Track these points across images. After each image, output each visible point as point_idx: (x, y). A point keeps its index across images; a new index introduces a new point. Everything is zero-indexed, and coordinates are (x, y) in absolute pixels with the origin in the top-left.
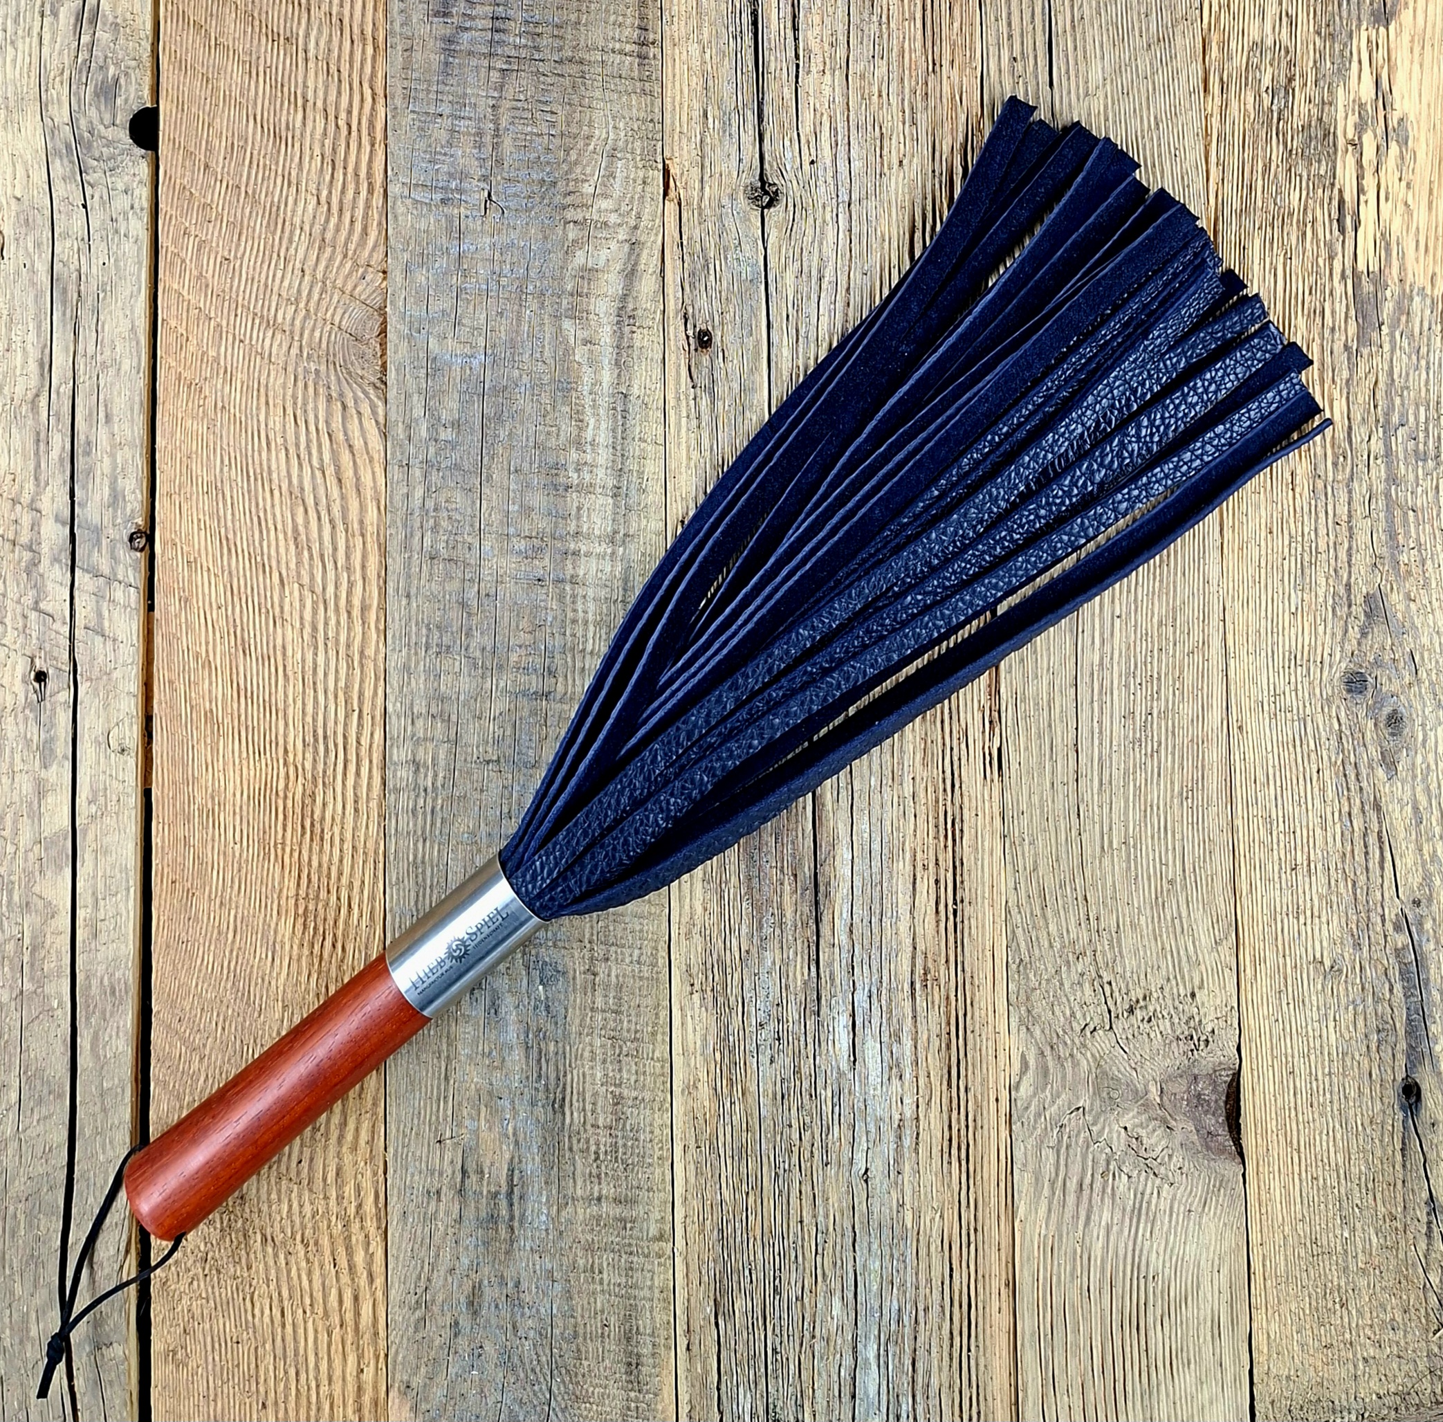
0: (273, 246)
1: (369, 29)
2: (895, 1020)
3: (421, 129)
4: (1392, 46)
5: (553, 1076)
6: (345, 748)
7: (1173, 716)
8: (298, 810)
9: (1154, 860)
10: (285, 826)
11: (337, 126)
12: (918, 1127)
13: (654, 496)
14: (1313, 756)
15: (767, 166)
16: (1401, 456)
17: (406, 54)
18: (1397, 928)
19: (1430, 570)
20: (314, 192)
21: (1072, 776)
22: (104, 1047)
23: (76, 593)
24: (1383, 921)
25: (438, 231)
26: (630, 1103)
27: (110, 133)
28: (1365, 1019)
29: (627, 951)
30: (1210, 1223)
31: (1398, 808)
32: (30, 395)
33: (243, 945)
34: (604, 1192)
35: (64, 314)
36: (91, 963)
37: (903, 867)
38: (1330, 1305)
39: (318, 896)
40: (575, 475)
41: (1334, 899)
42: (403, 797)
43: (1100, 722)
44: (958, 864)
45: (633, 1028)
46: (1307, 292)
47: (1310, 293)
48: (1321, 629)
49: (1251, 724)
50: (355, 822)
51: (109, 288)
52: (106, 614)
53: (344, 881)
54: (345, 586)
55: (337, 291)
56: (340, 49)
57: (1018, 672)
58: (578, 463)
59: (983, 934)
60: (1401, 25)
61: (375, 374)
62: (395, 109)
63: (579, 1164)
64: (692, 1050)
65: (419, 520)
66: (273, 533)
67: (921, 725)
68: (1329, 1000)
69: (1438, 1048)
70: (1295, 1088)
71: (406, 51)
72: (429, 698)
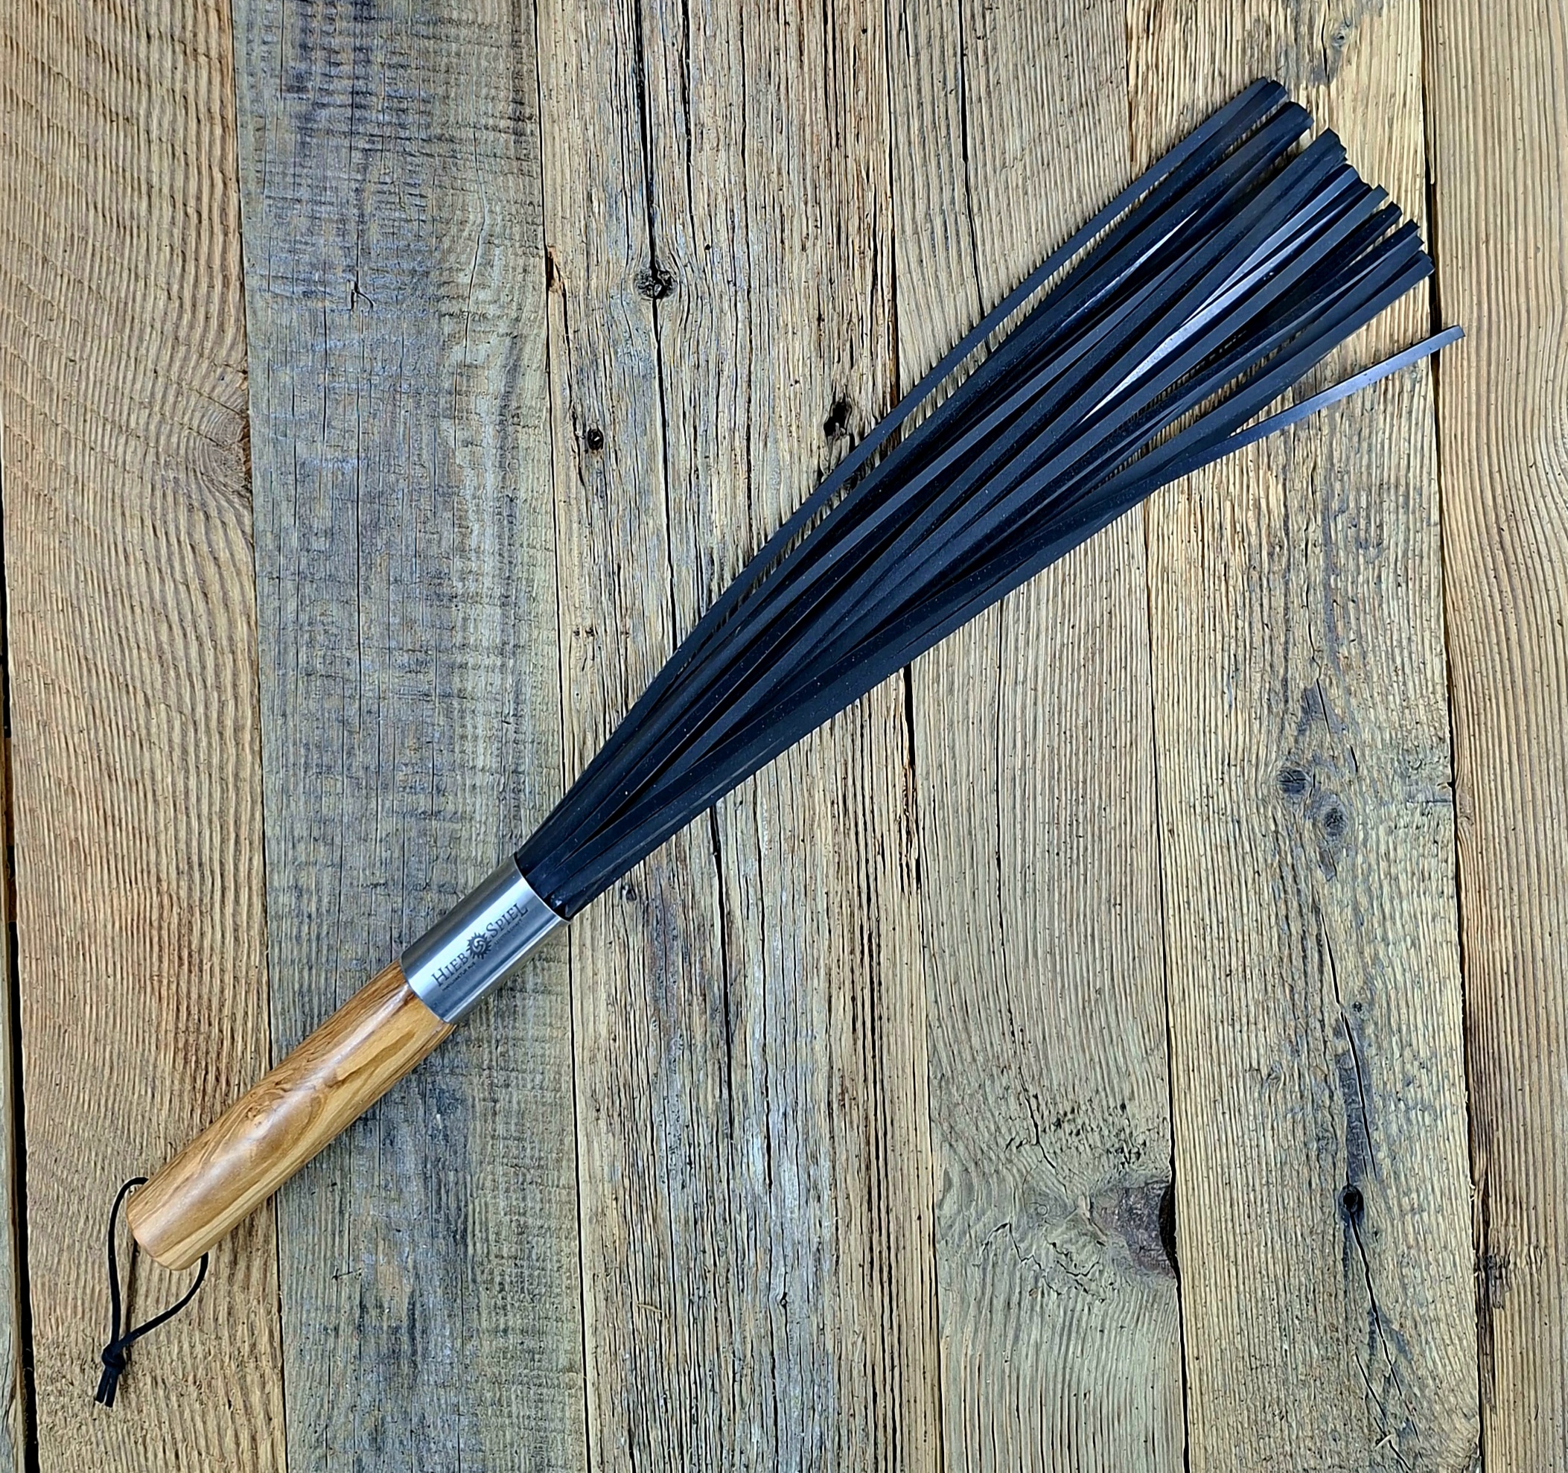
0: (121, 346)
1: (216, 108)
2: (811, 1141)
3: (278, 216)
4: (1334, 105)
5: (453, 1206)
6: (222, 875)
7: (1100, 821)
8: (174, 941)
9: (1081, 970)
10: (160, 958)
11: (186, 214)
12: (837, 1250)
13: (545, 606)
15: (658, 252)
16: (1341, 544)
17: (260, 133)
18: (1337, 1033)
19: (1372, 661)
20: (164, 286)
21: (994, 885)
24: (1323, 1026)
25: (302, 327)
26: (536, 1232)
28: (1304, 1127)
29: (529, 1078)
30: (1144, 1338)
31: (1337, 910)
33: (120, 1082)
34: (510, 1324)
37: (819, 983)
38: (1269, 1418)
39: (198, 1029)
40: (460, 584)
41: (1271, 1004)
42: (285, 925)
43: (1023, 829)
44: (875, 981)
45: (537, 1155)
48: (1256, 727)
49: (1182, 827)
50: (236, 951)
53: (226, 1011)
54: (215, 706)
55: (194, 393)
56: (186, 129)
57: (935, 778)
58: (462, 572)
59: (903, 1052)
60: (1343, 81)
61: (238, 482)
62: (249, 194)
63: (483, 1294)
64: (599, 1176)
65: (292, 635)
66: (135, 651)
67: (834, 838)
68: (1267, 1109)
69: (1381, 1155)
70: (1231, 1199)
71: (258, 130)
72: (310, 821)
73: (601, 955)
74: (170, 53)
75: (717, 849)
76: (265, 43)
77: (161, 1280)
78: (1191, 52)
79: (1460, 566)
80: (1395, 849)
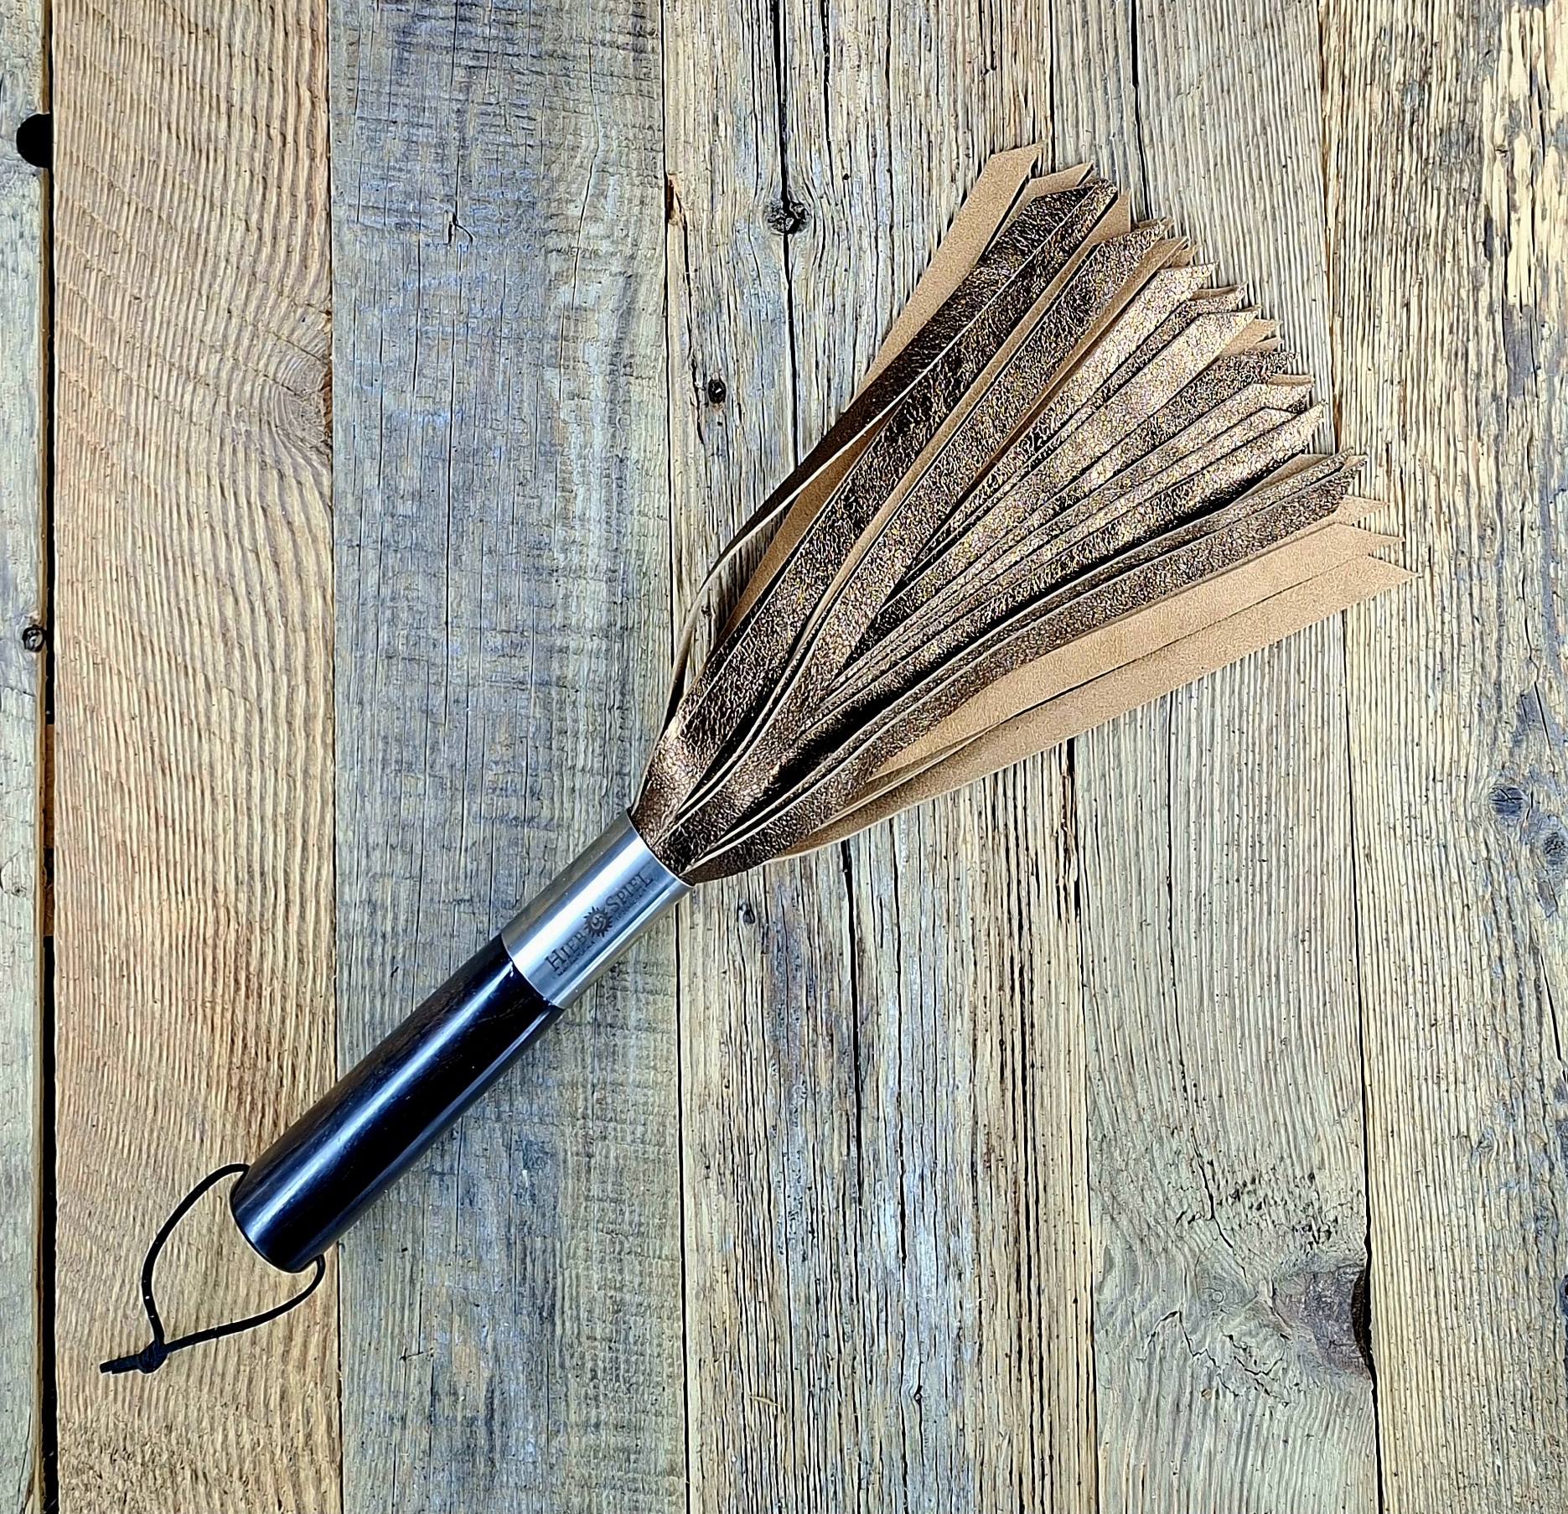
0: (192, 283)
1: (306, 19)
2: (952, 1209)
3: (370, 139)
4: (1550, 30)
5: (540, 1281)
6: (286, 886)
7: (1286, 841)
8: (231, 961)
9: (1264, 1015)
10: (214, 981)
11: (269, 136)
12: (980, 1336)
14: (1456, 888)
15: (790, 182)
16: (1562, 527)
17: (354, 47)
18: (1559, 1094)
20: (242, 216)
21: (1165, 916)
24: (1542, 1087)
25: (393, 263)
26: (634, 1310)
28: (1521, 1205)
29: (629, 1129)
30: (1334, 1448)
31: (1558, 950)
33: (165, 1123)
34: (603, 1417)
37: (962, 1023)
39: (255, 1065)
40: (562, 556)
41: (1482, 1060)
42: (357, 945)
43: (1198, 850)
44: (1027, 1021)
45: (637, 1219)
46: (1447, 331)
47: (1451, 332)
49: (1381, 851)
50: (300, 975)
53: (286, 1046)
54: (284, 691)
55: (271, 335)
56: (271, 42)
57: (1098, 790)
58: (565, 542)
59: (1058, 1105)
61: (318, 434)
62: (340, 114)
63: (572, 1383)
64: (708, 1244)
65: (373, 611)
66: (196, 627)
67: (981, 855)
68: (1477, 1182)
70: (1436, 1287)
71: (351, 44)
72: (388, 826)
73: (713, 985)
75: (847, 865)
77: (205, 1355)
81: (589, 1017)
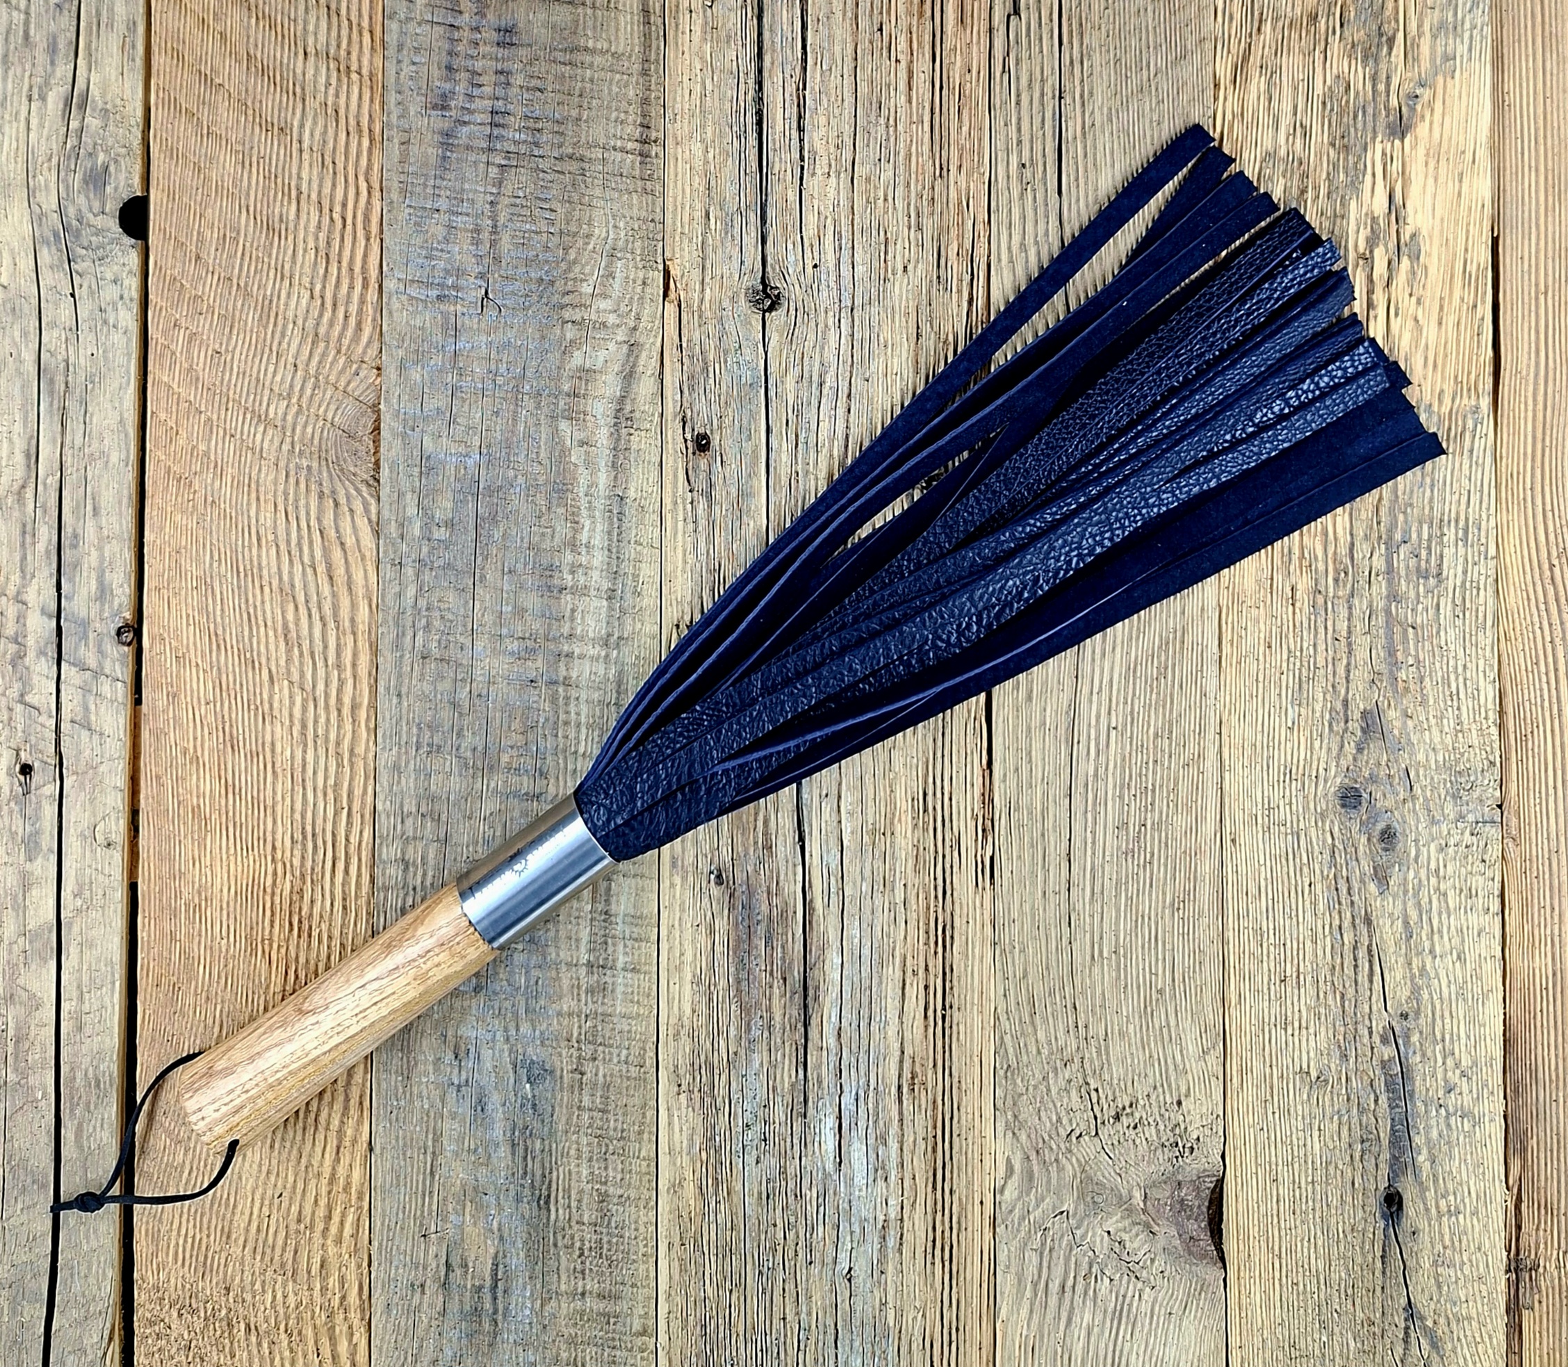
0: (264, 340)
1: (365, 122)
2: (881, 1122)
3: (417, 224)
4: (1407, 159)
5: (538, 1173)
6: (333, 846)
7: (1167, 827)
8: (286, 906)
9: (1144, 969)
10: (272, 922)
11: (331, 218)
12: (902, 1228)
13: (649, 600)
14: (1305, 870)
15: (769, 269)
16: (1403, 573)
17: (403, 147)
18: (1384, 1041)
19: (1429, 686)
20: (308, 285)
21: (1064, 886)
22: (88, 1138)
23: (63, 687)
24: (1371, 1033)
25: (434, 329)
26: (615, 1200)
27: (99, 221)
28: (1350, 1129)
29: (615, 1051)
30: (1190, 1326)
31: (1388, 923)
32: (16, 487)
34: (588, 1288)
35: (51, 405)
36: (75, 1055)
37: (892, 973)
40: (570, 577)
41: (1322, 1011)
42: (392, 896)
43: (1093, 833)
44: (948, 970)
45: (620, 1127)
48: (1317, 744)
49: (1244, 837)
50: (343, 919)
51: (97, 380)
52: (93, 707)
54: (335, 684)
55: (330, 387)
56: (335, 140)
57: (1012, 781)
58: (573, 565)
59: (972, 1040)
60: (1416, 138)
61: (367, 472)
62: (392, 202)
63: (563, 1258)
64: (678, 1149)
65: (411, 619)
66: (262, 629)
67: (913, 832)
68: (1315, 1110)
69: (1421, 1158)
70: (1278, 1195)
71: (403, 143)
72: (419, 797)
73: (688, 937)
74: (324, 70)
75: (802, 839)
76: (414, 64)
77: (258, 1230)
78: (1275, 103)
79: (1513, 599)
80: (1445, 866)
81: (584, 958)
